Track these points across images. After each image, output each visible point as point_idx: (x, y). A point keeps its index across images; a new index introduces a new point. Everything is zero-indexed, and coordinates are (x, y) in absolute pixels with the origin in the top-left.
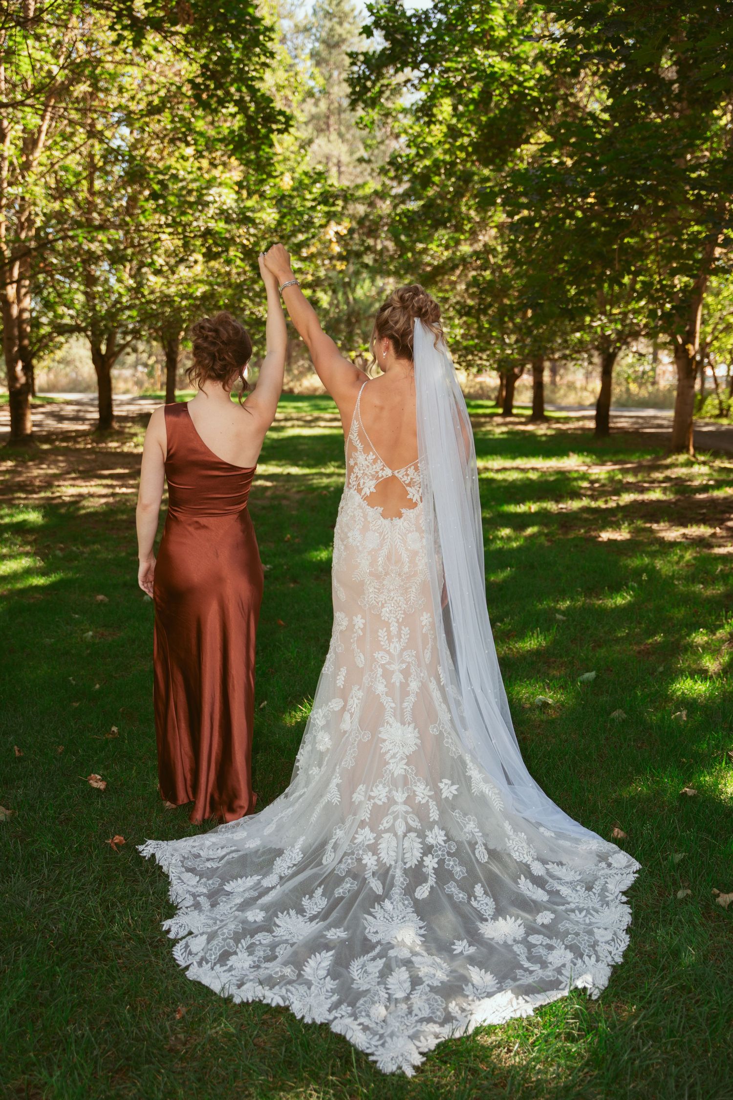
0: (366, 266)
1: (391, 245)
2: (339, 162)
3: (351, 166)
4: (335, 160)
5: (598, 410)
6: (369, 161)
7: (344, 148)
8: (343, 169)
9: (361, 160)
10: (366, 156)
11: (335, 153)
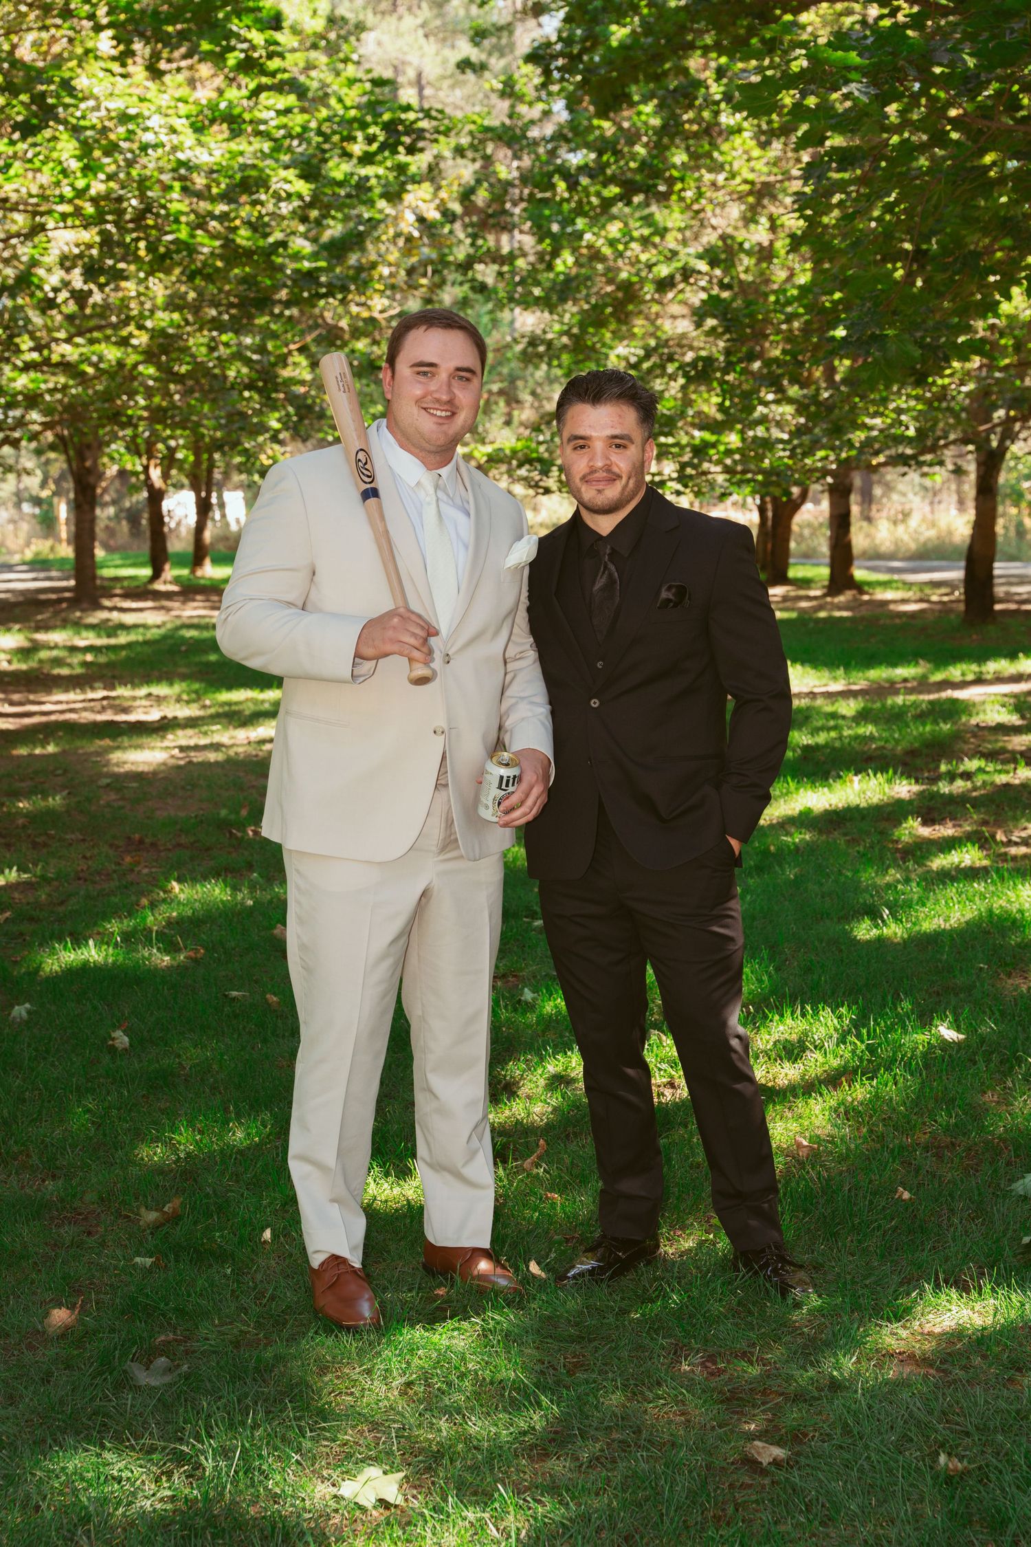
0: (481, 288)
1: (528, 241)
2: (419, 75)
3: (446, 84)
4: (411, 74)
5: (969, 570)
6: (479, 69)
7: (431, 47)
8: (428, 92)
9: (465, 65)
10: (475, 55)
11: (413, 58)
